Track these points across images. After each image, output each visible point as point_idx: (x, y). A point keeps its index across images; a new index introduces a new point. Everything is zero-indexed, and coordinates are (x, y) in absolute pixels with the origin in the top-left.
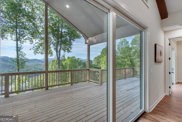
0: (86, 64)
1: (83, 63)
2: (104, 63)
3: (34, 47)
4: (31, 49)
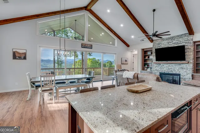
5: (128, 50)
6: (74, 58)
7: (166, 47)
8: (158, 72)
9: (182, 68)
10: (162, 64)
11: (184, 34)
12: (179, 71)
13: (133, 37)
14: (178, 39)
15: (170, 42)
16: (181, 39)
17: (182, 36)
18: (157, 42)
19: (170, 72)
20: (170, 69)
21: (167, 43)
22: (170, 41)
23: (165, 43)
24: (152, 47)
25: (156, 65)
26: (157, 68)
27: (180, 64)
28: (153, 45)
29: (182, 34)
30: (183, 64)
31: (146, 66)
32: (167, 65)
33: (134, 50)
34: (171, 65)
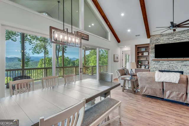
0: (75, 63)
1: (72, 62)
2: (93, 62)
3: (32, 48)
4: (30, 49)
5: (118, 46)
6: (44, 55)
7: (166, 43)
8: (157, 69)
9: (185, 65)
10: (161, 61)
11: (187, 30)
12: (182, 68)
13: (129, 31)
14: (179, 35)
15: (170, 38)
16: (183, 35)
17: (184, 32)
18: (155, 38)
19: (172, 69)
20: (172, 66)
21: (167, 39)
22: (170, 36)
23: (164, 39)
24: (149, 43)
25: (154, 62)
26: (155, 65)
27: (182, 61)
28: (151, 41)
29: (185, 30)
30: (186, 61)
31: (140, 63)
32: (168, 63)
33: (125, 46)
34: (172, 62)
